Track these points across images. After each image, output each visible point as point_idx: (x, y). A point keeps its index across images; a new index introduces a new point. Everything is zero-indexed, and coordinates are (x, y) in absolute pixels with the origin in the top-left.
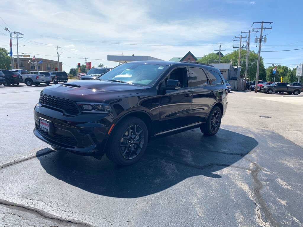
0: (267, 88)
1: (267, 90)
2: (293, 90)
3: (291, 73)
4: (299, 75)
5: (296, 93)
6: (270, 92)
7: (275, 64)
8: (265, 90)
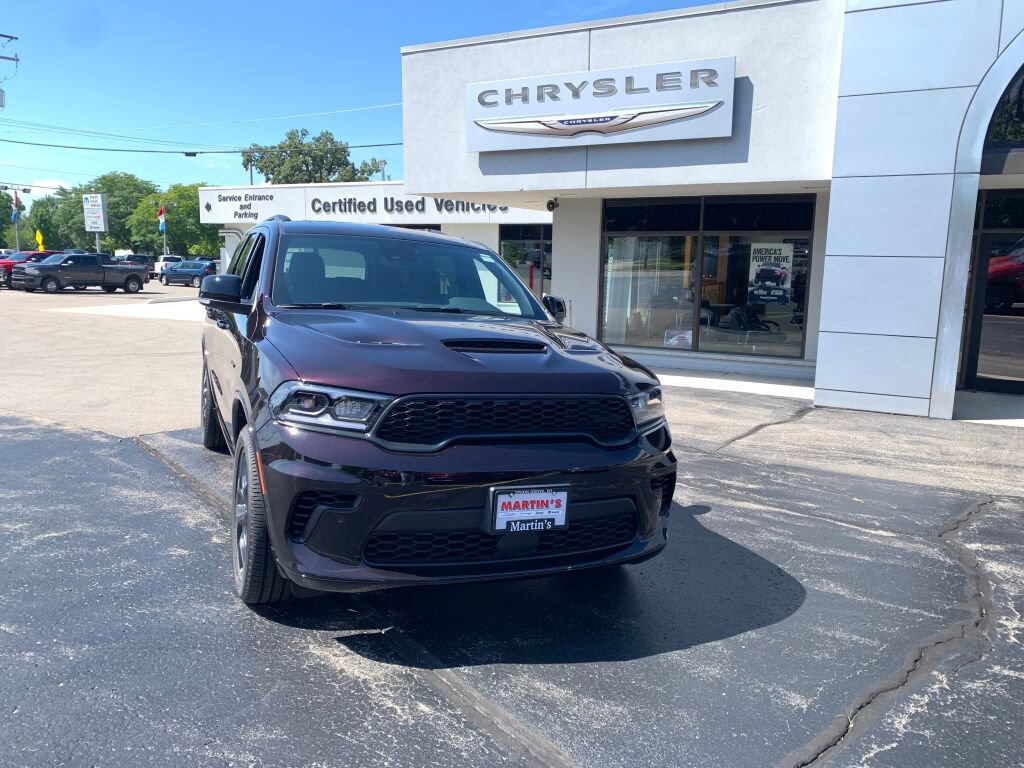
0: (37, 272)
1: (38, 281)
2: (122, 279)
3: (41, 216)
4: (95, 225)
5: (132, 286)
6: (52, 286)
7: (9, 186)
8: (31, 280)
